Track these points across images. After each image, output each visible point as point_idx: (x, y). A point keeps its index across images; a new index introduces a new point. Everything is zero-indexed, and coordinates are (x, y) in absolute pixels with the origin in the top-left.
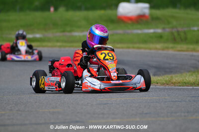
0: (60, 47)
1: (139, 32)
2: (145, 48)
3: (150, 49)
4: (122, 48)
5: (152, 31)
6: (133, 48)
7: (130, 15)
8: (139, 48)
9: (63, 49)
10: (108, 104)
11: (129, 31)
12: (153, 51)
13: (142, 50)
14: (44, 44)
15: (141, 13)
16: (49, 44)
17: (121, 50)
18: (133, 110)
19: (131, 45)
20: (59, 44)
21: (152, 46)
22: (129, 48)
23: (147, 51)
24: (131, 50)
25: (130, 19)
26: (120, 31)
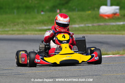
1: (114, 24)
4: (105, 34)
5: (122, 23)
6: (113, 34)
7: (107, 14)
8: (115, 34)
11: (108, 23)
15: (115, 12)
17: (104, 35)
19: (111, 32)
24: (111, 35)
25: (108, 16)
26: (102, 24)
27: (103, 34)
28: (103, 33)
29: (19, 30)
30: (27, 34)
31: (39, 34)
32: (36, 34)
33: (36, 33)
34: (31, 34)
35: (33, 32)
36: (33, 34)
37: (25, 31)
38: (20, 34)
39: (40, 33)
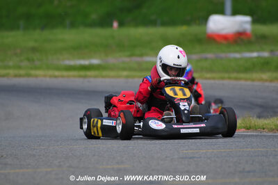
0: (127, 77)
1: (237, 55)
2: (246, 79)
3: (253, 80)
4: (214, 78)
5: (255, 54)
6: (230, 78)
7: (224, 32)
8: (236, 79)
9: (130, 80)
10: (194, 157)
11: (223, 55)
12: (257, 83)
13: (243, 82)
14: (105, 73)
15: (241, 30)
16: (112, 73)
17: (212, 81)
18: (229, 167)
20: (125, 73)
21: (255, 75)
22: (223, 78)
23: (249, 83)
24: (226, 82)
25: (225, 38)
26: (210, 55)
27: (209, 79)
28: (209, 75)
29: (19, 67)
30: (36, 76)
31: (62, 77)
32: (56, 77)
33: (57, 73)
34: (45, 76)
35: (51, 72)
36: (50, 76)
37: (32, 69)
38: (20, 76)
39: (65, 73)
